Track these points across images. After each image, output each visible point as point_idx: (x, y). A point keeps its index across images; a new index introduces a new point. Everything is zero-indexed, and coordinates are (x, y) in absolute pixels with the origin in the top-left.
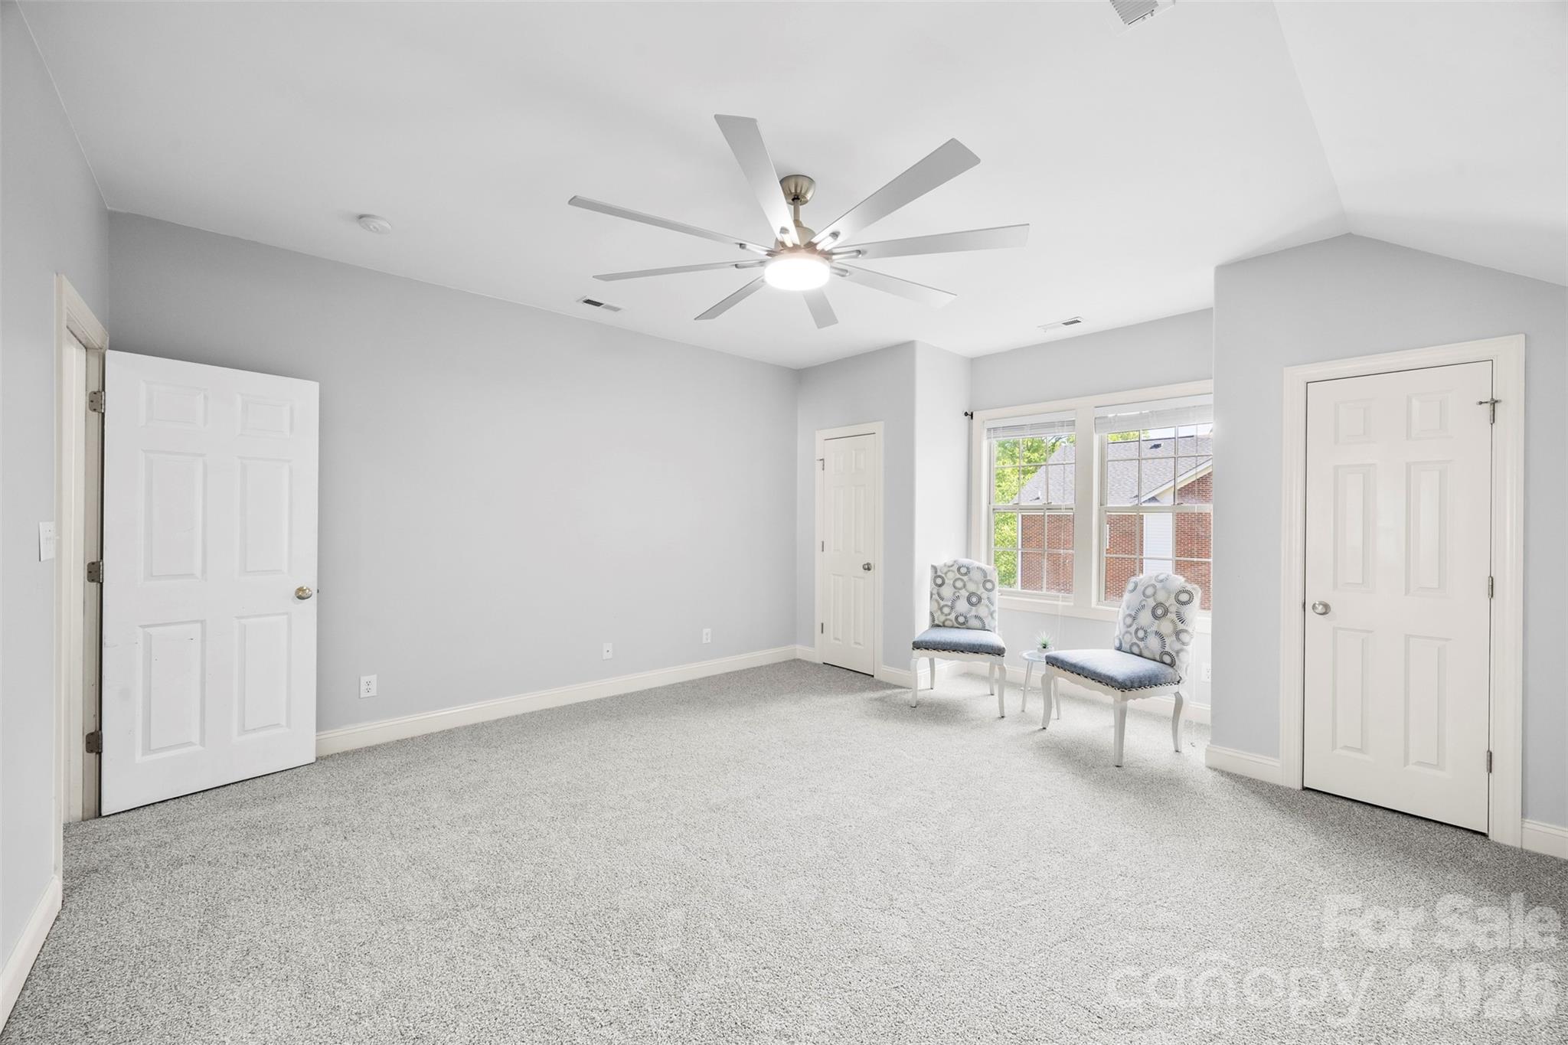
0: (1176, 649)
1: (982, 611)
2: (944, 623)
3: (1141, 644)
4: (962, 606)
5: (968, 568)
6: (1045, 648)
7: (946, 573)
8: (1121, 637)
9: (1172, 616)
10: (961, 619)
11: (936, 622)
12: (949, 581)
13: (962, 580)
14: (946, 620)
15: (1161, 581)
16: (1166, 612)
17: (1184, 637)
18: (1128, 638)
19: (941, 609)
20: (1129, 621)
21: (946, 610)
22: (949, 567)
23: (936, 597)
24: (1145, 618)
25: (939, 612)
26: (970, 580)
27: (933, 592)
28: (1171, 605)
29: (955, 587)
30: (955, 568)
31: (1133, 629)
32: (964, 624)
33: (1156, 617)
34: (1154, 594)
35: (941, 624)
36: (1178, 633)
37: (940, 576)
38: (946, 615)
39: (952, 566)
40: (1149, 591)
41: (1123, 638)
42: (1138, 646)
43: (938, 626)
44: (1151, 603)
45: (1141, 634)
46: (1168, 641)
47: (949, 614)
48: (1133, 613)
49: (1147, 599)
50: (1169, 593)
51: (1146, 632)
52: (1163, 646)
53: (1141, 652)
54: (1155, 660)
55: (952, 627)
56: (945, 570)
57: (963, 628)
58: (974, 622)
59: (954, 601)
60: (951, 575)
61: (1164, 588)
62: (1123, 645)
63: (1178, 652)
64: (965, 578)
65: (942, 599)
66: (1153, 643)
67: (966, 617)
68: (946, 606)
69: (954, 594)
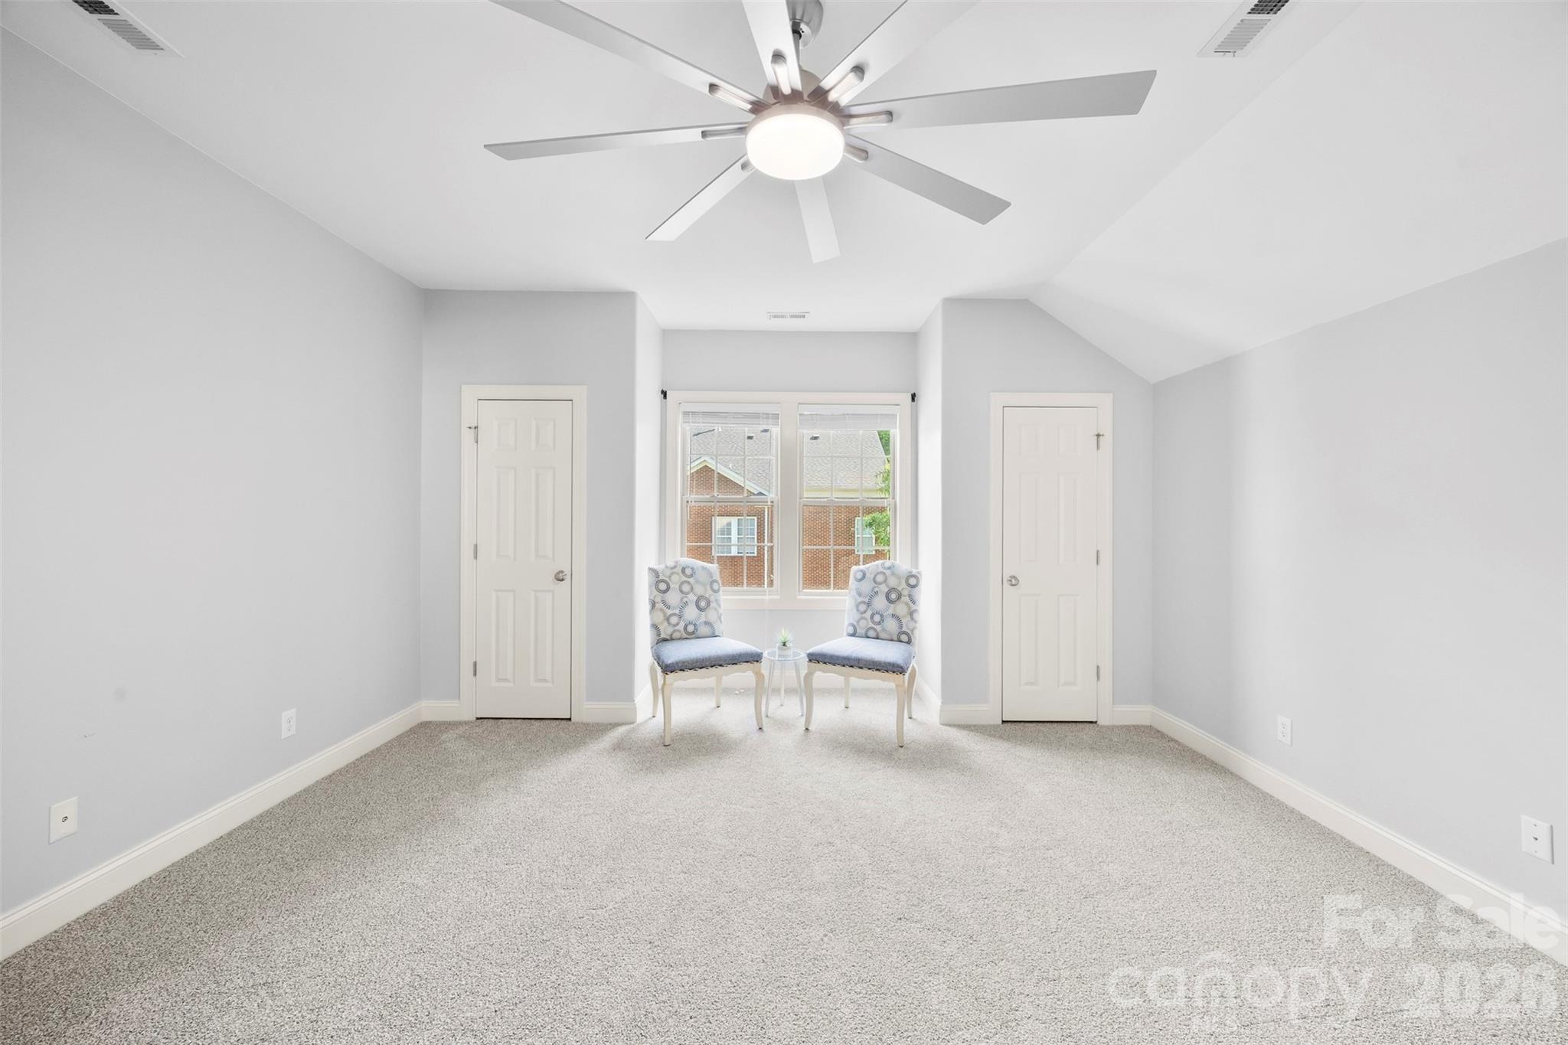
0: (911, 628)
1: (711, 615)
2: (671, 635)
3: (878, 628)
4: (691, 613)
5: (692, 569)
6: (784, 645)
7: (670, 577)
8: (855, 623)
9: (905, 599)
10: (691, 628)
11: (663, 636)
12: (674, 586)
13: (689, 583)
14: (674, 631)
15: (889, 568)
16: (899, 596)
17: (915, 615)
18: (863, 623)
19: (668, 619)
20: (863, 607)
21: (674, 620)
22: (672, 568)
23: (660, 605)
24: (880, 603)
25: (666, 624)
26: (697, 582)
27: (656, 600)
28: (903, 589)
29: (681, 591)
30: (678, 569)
31: (868, 615)
32: (693, 633)
33: (890, 601)
34: (885, 581)
35: (668, 638)
36: (911, 613)
37: (663, 581)
38: (674, 626)
39: (675, 567)
40: (880, 578)
41: (858, 625)
42: (875, 630)
43: (665, 640)
44: (884, 589)
45: (877, 618)
46: (904, 621)
47: (678, 624)
48: (867, 600)
49: (880, 586)
50: (899, 578)
51: (882, 616)
52: (901, 626)
53: (877, 635)
54: (892, 640)
55: (680, 639)
56: (668, 572)
57: (693, 638)
58: (703, 630)
59: (682, 608)
60: (675, 578)
61: (893, 574)
62: (858, 631)
63: (912, 631)
64: (691, 580)
65: (669, 607)
66: (891, 625)
67: (695, 625)
68: (674, 614)
69: (682, 600)
